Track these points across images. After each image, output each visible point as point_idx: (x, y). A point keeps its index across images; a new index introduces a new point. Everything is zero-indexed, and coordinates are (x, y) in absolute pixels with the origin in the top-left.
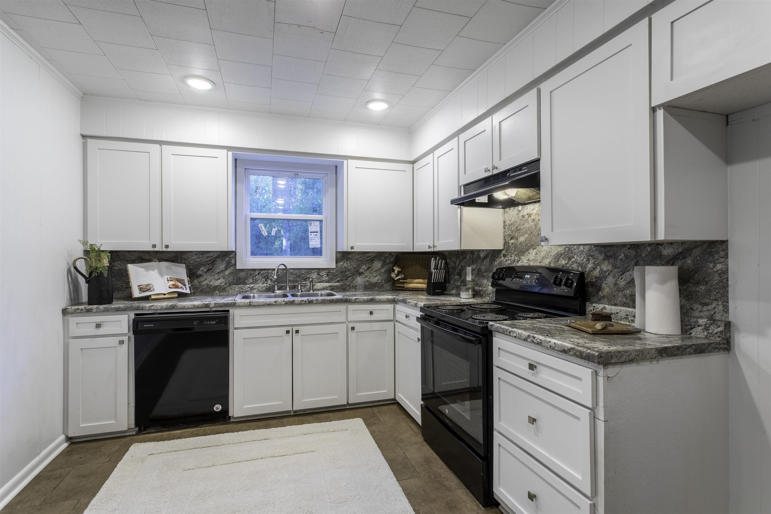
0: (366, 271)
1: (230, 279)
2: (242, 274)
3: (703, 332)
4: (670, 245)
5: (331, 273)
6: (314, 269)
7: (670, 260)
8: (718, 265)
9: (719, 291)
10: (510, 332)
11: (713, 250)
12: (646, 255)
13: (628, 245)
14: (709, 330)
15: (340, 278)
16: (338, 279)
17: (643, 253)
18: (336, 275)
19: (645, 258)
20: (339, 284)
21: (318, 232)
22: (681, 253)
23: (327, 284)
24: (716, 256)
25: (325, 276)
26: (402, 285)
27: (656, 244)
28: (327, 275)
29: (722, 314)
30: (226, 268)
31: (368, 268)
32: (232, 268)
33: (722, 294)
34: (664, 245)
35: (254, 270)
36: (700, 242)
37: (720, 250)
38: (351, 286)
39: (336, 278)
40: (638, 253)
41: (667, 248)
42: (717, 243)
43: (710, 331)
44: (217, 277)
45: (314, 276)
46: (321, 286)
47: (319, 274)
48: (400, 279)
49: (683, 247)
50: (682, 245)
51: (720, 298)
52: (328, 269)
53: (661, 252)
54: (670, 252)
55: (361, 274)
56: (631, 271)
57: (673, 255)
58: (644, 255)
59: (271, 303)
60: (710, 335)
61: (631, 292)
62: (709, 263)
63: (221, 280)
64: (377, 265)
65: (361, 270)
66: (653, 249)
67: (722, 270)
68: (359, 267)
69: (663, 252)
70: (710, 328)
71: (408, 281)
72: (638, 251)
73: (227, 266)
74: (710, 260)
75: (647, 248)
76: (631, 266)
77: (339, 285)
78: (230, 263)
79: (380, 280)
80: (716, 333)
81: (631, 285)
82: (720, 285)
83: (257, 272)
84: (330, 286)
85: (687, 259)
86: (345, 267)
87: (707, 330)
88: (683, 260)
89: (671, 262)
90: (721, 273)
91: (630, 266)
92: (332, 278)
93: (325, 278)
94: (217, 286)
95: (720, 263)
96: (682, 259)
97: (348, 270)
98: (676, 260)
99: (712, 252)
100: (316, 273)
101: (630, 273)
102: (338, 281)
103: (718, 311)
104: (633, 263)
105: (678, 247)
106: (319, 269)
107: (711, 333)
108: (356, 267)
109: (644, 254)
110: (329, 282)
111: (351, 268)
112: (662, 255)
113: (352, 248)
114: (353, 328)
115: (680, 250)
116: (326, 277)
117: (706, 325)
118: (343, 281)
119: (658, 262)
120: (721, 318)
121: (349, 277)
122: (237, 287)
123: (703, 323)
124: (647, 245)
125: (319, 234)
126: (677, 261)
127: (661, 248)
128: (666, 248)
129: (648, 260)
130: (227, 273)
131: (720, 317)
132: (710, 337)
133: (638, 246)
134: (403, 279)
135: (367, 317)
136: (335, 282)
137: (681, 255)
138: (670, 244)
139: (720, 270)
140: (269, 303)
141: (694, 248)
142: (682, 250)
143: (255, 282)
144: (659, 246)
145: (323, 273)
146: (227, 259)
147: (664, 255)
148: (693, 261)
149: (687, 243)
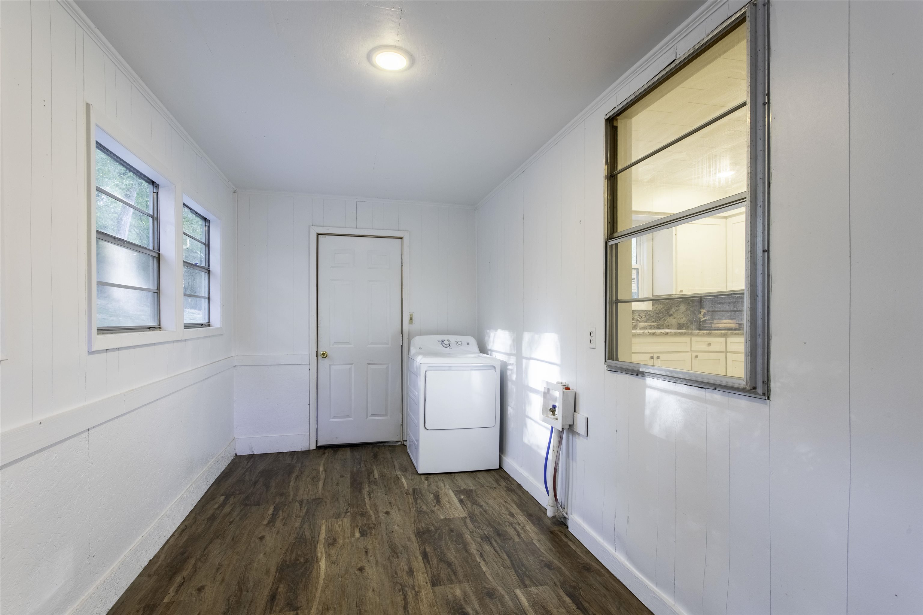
0: (675, 313)
5: (648, 314)
15: (655, 319)
16: (654, 320)
18: (652, 316)
20: (656, 323)
21: (635, 279)
23: (646, 324)
25: (643, 316)
26: (710, 325)
28: (646, 316)
31: (677, 310)
38: (664, 325)
39: (652, 319)
46: (642, 325)
47: (640, 315)
48: (706, 320)
52: (647, 312)
55: (671, 315)
64: (683, 308)
65: (671, 313)
68: (669, 309)
71: (715, 321)
77: (656, 324)
79: (686, 321)
84: (649, 326)
86: (659, 309)
92: (649, 319)
93: (644, 319)
97: (661, 312)
100: (637, 314)
102: (653, 322)
106: (640, 311)
108: (667, 310)
110: (646, 322)
111: (663, 310)
113: (681, 291)
114: (696, 357)
116: (645, 318)
118: (657, 322)
121: (662, 318)
134: (709, 320)
135: (704, 347)
136: (651, 322)
145: (643, 314)
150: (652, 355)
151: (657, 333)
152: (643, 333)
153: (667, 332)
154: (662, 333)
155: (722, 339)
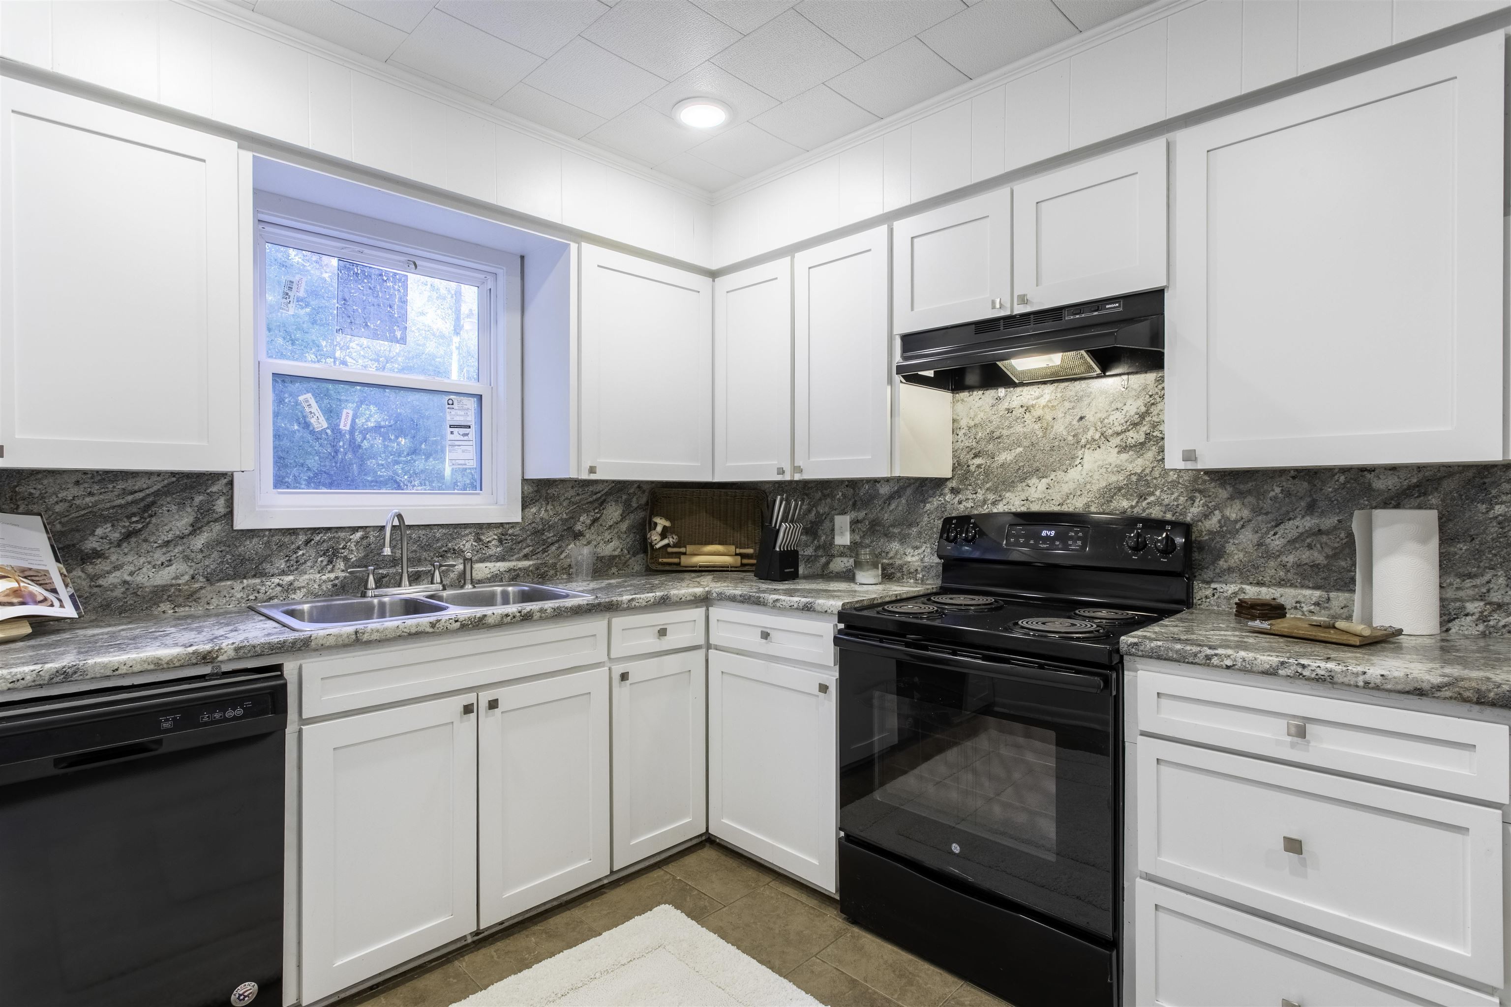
0: (590, 528)
1: (212, 563)
2: (252, 547)
3: (1477, 625)
4: (1392, 472)
5: (510, 535)
6: (466, 526)
7: (1392, 499)
8: (1497, 507)
9: (1498, 552)
10: (1208, 658)
11: (1486, 480)
12: (1335, 490)
13: (1292, 472)
14: (1489, 621)
15: (531, 548)
16: (526, 551)
17: (1328, 486)
18: (521, 541)
19: (1332, 495)
20: (531, 563)
21: (469, 427)
22: (1417, 486)
23: (502, 566)
24: (1494, 492)
25: (493, 543)
26: (676, 560)
27: (1358, 469)
28: (500, 541)
29: (1503, 592)
30: (196, 529)
31: (595, 521)
32: (217, 527)
33: (1504, 558)
34: (1377, 471)
35: (293, 532)
36: (1459, 466)
37: (1503, 481)
38: (558, 566)
39: (521, 549)
40: (1315, 486)
41: (1384, 477)
42: (1496, 469)
43: (1491, 623)
44: (159, 556)
45: (467, 544)
46: (487, 571)
47: (480, 540)
48: (668, 545)
49: (1420, 475)
50: (1419, 471)
51: (1501, 565)
52: (502, 524)
53: (1370, 485)
54: (1390, 483)
55: (578, 535)
56: (1298, 519)
57: (1398, 489)
58: (1330, 490)
59: (420, 629)
60: (1492, 630)
61: (1297, 559)
62: (1478, 503)
63: (179, 567)
64: (613, 512)
65: (578, 527)
66: (1351, 478)
67: (1505, 515)
68: (573, 518)
69: (1374, 485)
70: (1492, 618)
71: (690, 549)
72: (1315, 483)
73: (197, 520)
74: (1480, 498)
75: (1336, 477)
76: (1298, 510)
77: (530, 566)
78: (210, 511)
79: (619, 550)
80: (1504, 626)
81: (1297, 546)
82: (1500, 542)
83: (302, 538)
84: (510, 570)
85: (1430, 498)
86: (542, 519)
87: (1484, 621)
88: (1422, 498)
89: (1393, 502)
90: (1505, 520)
91: (1295, 510)
92: (512, 549)
93: (495, 549)
94: (164, 588)
95: (1501, 503)
96: (1417, 497)
97: (549, 527)
98: (1405, 498)
99: (1485, 483)
100: (471, 537)
101: (1296, 524)
102: (526, 557)
103: (1496, 587)
104: (1302, 504)
105: (1409, 475)
106: (480, 526)
107: (1493, 627)
108: (566, 520)
109: (1330, 487)
110: (504, 559)
111: (556, 520)
112: (1374, 490)
113: (592, 470)
114: (624, 677)
115: (1415, 480)
116: (497, 547)
117: (1482, 612)
118: (538, 556)
119: (1362, 502)
120: (1503, 598)
121: (552, 544)
122: (238, 586)
123: (1476, 610)
124: (1336, 471)
125: (472, 432)
126: (1406, 500)
127: (1368, 476)
128: (1381, 476)
129: (1339, 499)
130: (199, 542)
131: (1499, 597)
132: (1490, 633)
133: (1316, 473)
134: (675, 546)
135: (652, 643)
136: (519, 560)
137: (1417, 489)
138: (1390, 470)
139: (1500, 515)
140: (413, 630)
141: (1445, 477)
142: (1418, 481)
143: (296, 566)
144: (1366, 473)
145: (490, 536)
146: (198, 499)
147: (1378, 490)
148: (1443, 501)
149: (1429, 469)
150: (470, 698)
151: (491, 620)
152: (433, 625)
153: (528, 609)
154: (507, 615)
155: (698, 613)
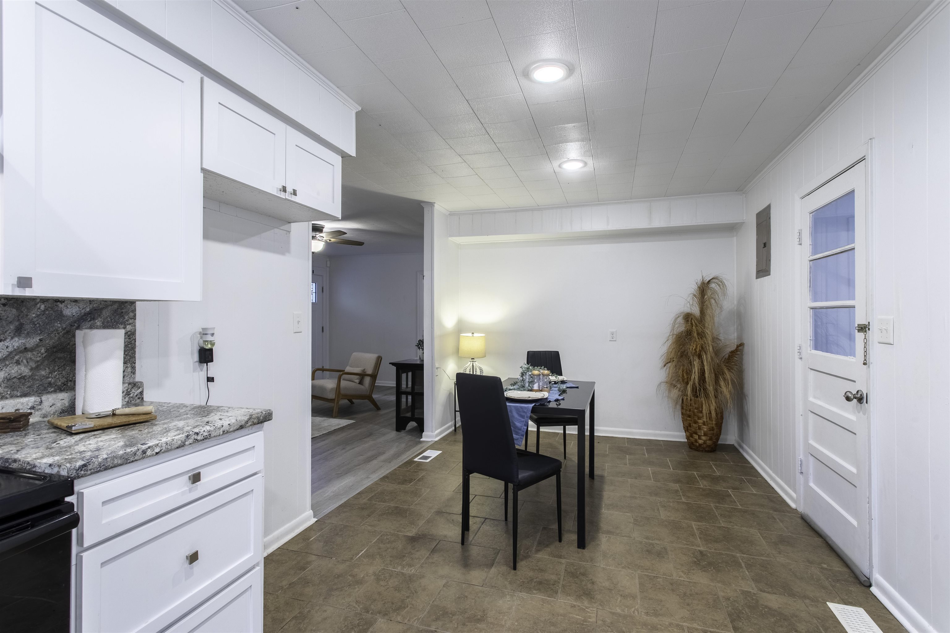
3: (125, 398)
4: (75, 303)
7: (75, 323)
8: (128, 326)
9: (128, 353)
11: (123, 311)
12: (38, 316)
13: (3, 300)
14: (130, 394)
17: (32, 312)
19: (35, 320)
22: (90, 313)
24: (126, 317)
27: (53, 300)
29: (130, 376)
33: (130, 356)
34: (66, 302)
36: (110, 301)
37: (130, 311)
40: (22, 312)
41: (71, 307)
42: (127, 304)
43: (131, 395)
49: (91, 306)
50: (91, 304)
51: (129, 360)
53: (61, 312)
54: (74, 311)
56: (8, 340)
57: (78, 316)
58: (34, 315)
60: (131, 399)
61: (7, 374)
62: (120, 324)
66: (49, 307)
67: (131, 331)
69: (64, 312)
70: (131, 392)
72: (22, 310)
74: (121, 321)
75: (38, 305)
76: (8, 333)
80: (136, 396)
81: (7, 363)
82: (129, 347)
85: (96, 321)
87: (128, 395)
88: (92, 322)
89: (76, 324)
90: (131, 334)
91: (6, 332)
95: (130, 324)
96: (90, 321)
98: (83, 322)
99: (122, 312)
101: (7, 344)
103: (127, 374)
104: (11, 327)
105: (85, 306)
107: (132, 397)
109: (34, 314)
112: (64, 316)
115: (88, 310)
117: (127, 390)
119: (56, 324)
120: (130, 380)
123: (125, 389)
124: (38, 300)
126: (83, 323)
127: (61, 306)
128: (68, 306)
129: (41, 323)
132: (131, 401)
133: (23, 302)
137: (89, 316)
138: (74, 302)
139: (129, 331)
141: (104, 308)
142: (90, 310)
144: (59, 303)
147: (67, 316)
148: (103, 323)
149: (95, 302)
